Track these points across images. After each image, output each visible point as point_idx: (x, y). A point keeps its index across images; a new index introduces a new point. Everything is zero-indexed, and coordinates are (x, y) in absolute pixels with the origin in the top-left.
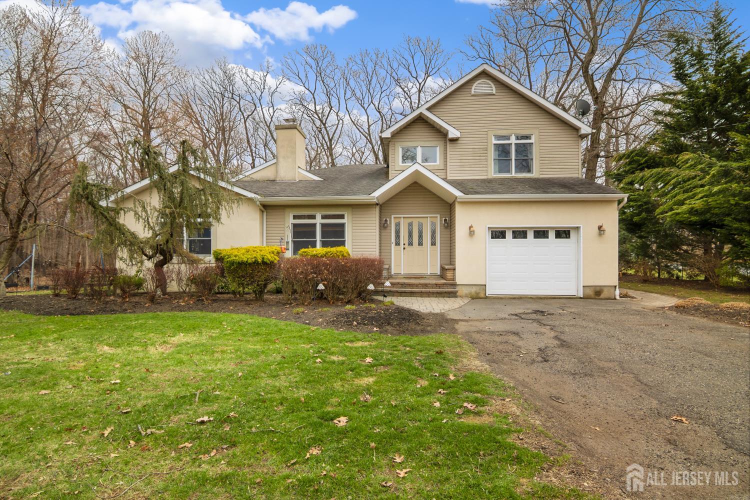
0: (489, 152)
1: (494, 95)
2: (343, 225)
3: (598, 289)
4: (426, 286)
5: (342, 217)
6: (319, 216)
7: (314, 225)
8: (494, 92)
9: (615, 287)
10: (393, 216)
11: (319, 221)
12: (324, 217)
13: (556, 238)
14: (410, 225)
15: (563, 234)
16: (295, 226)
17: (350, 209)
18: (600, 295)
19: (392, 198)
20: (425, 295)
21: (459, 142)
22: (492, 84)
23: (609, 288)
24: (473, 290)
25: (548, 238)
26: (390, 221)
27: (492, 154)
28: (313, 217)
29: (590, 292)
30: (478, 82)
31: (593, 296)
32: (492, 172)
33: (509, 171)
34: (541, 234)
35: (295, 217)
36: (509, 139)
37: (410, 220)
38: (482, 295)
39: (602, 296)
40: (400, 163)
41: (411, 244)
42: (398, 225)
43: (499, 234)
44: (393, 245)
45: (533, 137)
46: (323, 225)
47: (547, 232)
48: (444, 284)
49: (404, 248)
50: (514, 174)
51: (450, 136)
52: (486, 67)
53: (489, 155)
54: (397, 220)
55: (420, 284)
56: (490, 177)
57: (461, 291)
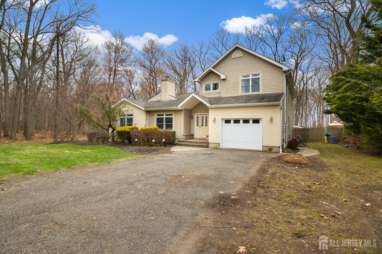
0: (239, 83)
1: (242, 57)
2: (172, 118)
3: (270, 148)
4: (196, 143)
5: (172, 115)
6: (165, 115)
7: (163, 118)
8: (242, 56)
9: (279, 147)
10: (195, 114)
11: (165, 117)
12: (166, 115)
13: (253, 123)
14: (202, 117)
15: (256, 121)
16: (158, 118)
17: (174, 112)
18: (271, 151)
19: (195, 106)
20: (194, 146)
21: (227, 80)
22: (241, 52)
23: (276, 147)
24: (216, 145)
25: (249, 123)
26: (194, 116)
27: (240, 84)
28: (163, 115)
29: (266, 149)
30: (235, 52)
31: (268, 151)
32: (240, 92)
33: (249, 92)
34: (246, 121)
35: (158, 115)
36: (249, 77)
37: (202, 116)
38: (219, 148)
39: (273, 151)
40: (204, 91)
41: (203, 125)
42: (198, 117)
43: (228, 121)
44: (195, 126)
45: (260, 75)
46: (166, 118)
47: (249, 120)
48: (203, 142)
49: (200, 127)
50: (251, 93)
51: (222, 78)
52: (237, 45)
53: (239, 85)
54: (197, 116)
55: (194, 142)
56: (239, 95)
57: (211, 146)
